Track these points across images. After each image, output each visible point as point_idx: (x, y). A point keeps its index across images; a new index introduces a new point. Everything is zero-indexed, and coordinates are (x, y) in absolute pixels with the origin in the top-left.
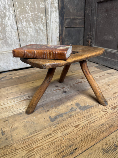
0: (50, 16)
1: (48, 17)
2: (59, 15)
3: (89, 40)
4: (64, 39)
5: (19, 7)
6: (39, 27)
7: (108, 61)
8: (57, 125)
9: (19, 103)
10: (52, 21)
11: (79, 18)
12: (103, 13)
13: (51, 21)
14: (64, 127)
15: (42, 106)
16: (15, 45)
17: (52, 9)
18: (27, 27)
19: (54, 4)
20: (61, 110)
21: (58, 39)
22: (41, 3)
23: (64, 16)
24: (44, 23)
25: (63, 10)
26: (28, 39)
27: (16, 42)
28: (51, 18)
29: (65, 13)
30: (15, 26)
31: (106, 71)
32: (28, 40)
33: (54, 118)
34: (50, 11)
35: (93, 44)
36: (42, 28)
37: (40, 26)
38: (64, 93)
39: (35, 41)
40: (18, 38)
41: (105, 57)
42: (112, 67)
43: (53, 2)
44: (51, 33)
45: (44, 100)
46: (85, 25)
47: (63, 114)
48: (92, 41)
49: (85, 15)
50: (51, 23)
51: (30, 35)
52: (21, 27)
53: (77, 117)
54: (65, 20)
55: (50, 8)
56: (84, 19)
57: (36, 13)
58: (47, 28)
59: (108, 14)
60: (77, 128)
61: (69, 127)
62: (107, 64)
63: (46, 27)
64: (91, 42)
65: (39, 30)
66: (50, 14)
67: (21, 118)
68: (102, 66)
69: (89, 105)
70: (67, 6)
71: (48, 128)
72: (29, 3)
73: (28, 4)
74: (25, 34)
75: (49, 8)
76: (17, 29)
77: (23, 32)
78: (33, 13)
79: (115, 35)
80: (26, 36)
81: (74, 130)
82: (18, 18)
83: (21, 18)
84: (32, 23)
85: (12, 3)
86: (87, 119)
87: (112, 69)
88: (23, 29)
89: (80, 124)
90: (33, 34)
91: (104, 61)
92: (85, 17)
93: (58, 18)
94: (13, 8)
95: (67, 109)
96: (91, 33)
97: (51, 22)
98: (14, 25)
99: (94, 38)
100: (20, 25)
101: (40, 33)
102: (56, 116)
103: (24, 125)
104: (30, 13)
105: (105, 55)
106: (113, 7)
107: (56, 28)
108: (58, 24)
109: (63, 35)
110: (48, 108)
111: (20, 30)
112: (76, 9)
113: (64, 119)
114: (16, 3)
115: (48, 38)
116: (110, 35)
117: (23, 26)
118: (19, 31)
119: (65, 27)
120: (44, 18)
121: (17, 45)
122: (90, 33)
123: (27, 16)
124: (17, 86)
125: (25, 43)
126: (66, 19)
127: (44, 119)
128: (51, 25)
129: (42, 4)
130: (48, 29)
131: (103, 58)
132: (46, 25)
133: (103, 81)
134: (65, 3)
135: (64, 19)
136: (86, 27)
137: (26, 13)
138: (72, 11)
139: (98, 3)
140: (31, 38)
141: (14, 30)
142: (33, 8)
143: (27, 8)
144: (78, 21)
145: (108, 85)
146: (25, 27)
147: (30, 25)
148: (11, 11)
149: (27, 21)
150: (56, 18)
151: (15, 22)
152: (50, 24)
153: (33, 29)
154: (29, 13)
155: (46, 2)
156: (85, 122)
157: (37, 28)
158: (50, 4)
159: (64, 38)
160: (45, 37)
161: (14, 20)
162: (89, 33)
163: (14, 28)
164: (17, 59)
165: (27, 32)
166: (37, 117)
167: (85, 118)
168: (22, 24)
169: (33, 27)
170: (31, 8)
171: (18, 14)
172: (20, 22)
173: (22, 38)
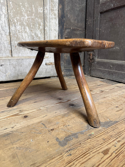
0: (49, 23)
1: (47, 24)
2: (59, 23)
3: (91, 53)
5: (13, 8)
6: (35, 34)
7: (115, 74)
8: (72, 152)
9: (5, 119)
10: (51, 29)
11: (80, 29)
12: (107, 22)
13: (50, 29)
14: (84, 154)
15: (43, 122)
16: (5, 51)
17: (52, 16)
18: (22, 32)
19: (53, 10)
20: (72, 127)
22: (39, 7)
23: (64, 24)
24: (41, 30)
25: (63, 18)
27: (7, 48)
28: (49, 26)
29: (65, 22)
30: (7, 28)
31: (115, 85)
33: (64, 139)
34: (48, 18)
35: (96, 57)
36: (39, 35)
37: (37, 33)
40: (10, 43)
41: (112, 70)
43: (52, 9)
45: (44, 115)
47: (77, 134)
49: (86, 26)
50: (49, 31)
52: (14, 31)
53: (101, 138)
55: (49, 15)
56: (85, 32)
57: (33, 17)
58: (45, 35)
59: (112, 23)
60: (108, 156)
61: (93, 154)
62: (114, 78)
63: (43, 34)
64: (93, 55)
65: (36, 37)
66: (48, 21)
67: (8, 142)
68: (108, 80)
69: (112, 120)
70: (67, 16)
71: (57, 158)
72: (26, 5)
73: (24, 6)
74: (18, 39)
75: (48, 13)
76: (9, 32)
77: (16, 36)
78: (30, 17)
79: (122, 45)
81: (103, 160)
82: (11, 20)
83: (15, 21)
84: (27, 28)
85: (6, 2)
86: (118, 140)
88: (17, 33)
89: (110, 148)
91: (109, 75)
92: (85, 29)
93: (58, 26)
94: (6, 7)
95: (82, 126)
97: (49, 29)
98: (6, 27)
100: (13, 28)
102: (67, 137)
103: (12, 155)
104: (26, 16)
105: (111, 67)
106: (118, 15)
107: (55, 37)
108: (58, 32)
110: (51, 125)
111: (12, 33)
112: (76, 20)
113: (80, 141)
114: (11, 3)
116: (116, 46)
117: (17, 30)
118: (11, 34)
119: (64, 37)
120: (42, 24)
121: (8, 51)
123: (22, 19)
124: (3, 98)
125: (18, 50)
126: (66, 29)
127: (48, 142)
128: (49, 33)
129: (40, 9)
131: (109, 71)
132: (44, 32)
133: (116, 93)
134: (65, 12)
135: (64, 28)
137: (22, 15)
138: (72, 21)
139: (101, 13)
141: (6, 33)
142: (30, 11)
143: (22, 10)
144: (78, 32)
146: (19, 31)
147: (26, 30)
148: (4, 11)
149: (22, 25)
150: (55, 26)
151: (8, 23)
152: (48, 31)
153: (29, 34)
155: (45, 8)
156: (115, 144)
157: (33, 34)
158: (49, 10)
161: (6, 21)
163: (5, 30)
164: (6, 68)
165: (21, 38)
166: (36, 139)
167: (113, 138)
168: (16, 27)
169: (29, 33)
170: (27, 10)
171: (11, 15)
172: (13, 25)
173: (15, 44)
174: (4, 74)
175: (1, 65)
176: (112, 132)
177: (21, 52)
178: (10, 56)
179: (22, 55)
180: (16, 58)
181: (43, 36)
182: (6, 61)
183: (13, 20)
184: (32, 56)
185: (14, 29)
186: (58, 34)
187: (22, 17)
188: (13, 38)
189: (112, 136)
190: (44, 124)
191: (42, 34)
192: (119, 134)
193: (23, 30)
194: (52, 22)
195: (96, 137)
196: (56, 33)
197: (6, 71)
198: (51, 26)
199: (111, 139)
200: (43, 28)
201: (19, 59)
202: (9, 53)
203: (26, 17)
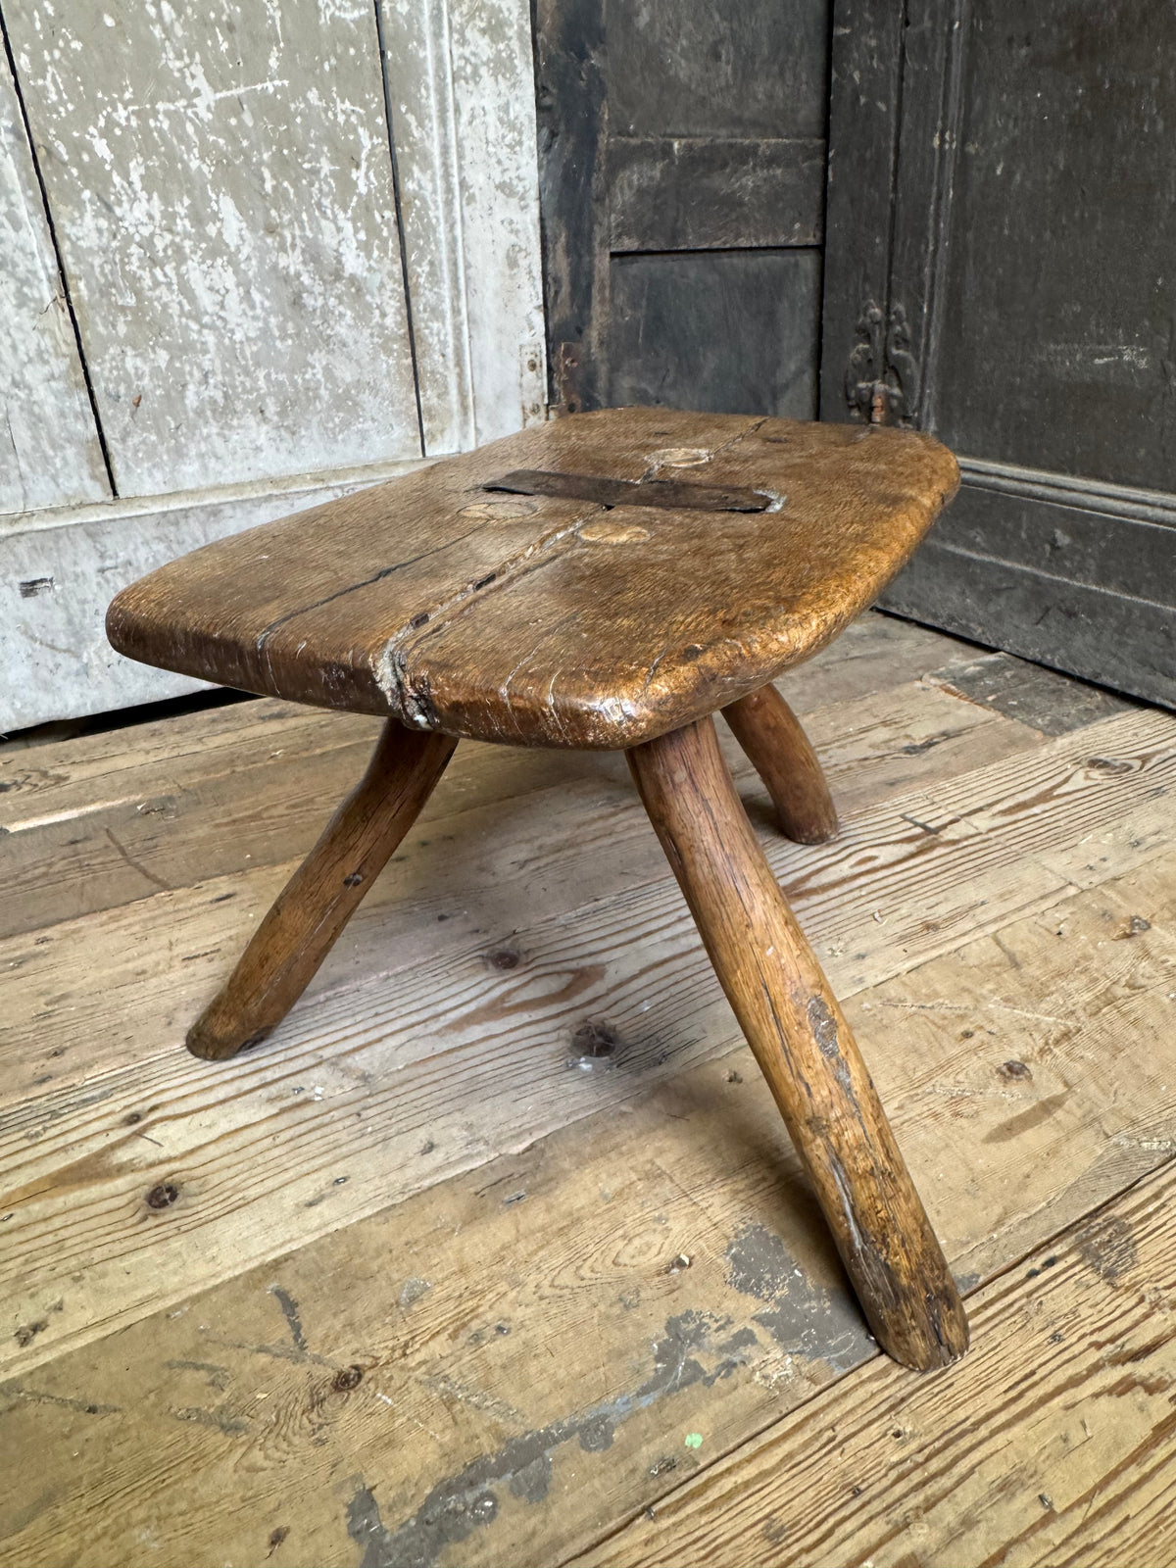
0: (443, 122)
1: (416, 134)
2: (540, 108)
3: (880, 386)
4: (602, 384)
5: (60, 16)
6: (313, 254)
7: (1092, 614)
10: (463, 184)
11: (767, 144)
12: (1041, 73)
13: (455, 180)
16: (46, 459)
17: (463, 42)
18: (178, 249)
21: (537, 384)
23: (593, 114)
24: (366, 208)
25: (583, 56)
26: (191, 388)
27: (55, 422)
28: (445, 150)
29: (602, 93)
30: (34, 235)
31: (1078, 736)
32: (191, 400)
33: (422, 1520)
34: (430, 66)
36: (353, 263)
37: (329, 239)
38: (585, 1067)
39: (272, 408)
40: (81, 376)
41: (1063, 579)
42: (1135, 692)
44: (456, 311)
45: (324, 1179)
46: (833, 226)
47: (547, 1440)
48: (903, 402)
49: (827, 109)
50: (449, 203)
51: (210, 338)
52: (105, 250)
53: (757, 1507)
54: (612, 173)
55: (437, 35)
56: (819, 162)
58: (412, 257)
59: (1094, 87)
62: (1083, 650)
63: (392, 244)
65: (318, 289)
66: (433, 102)
68: (1028, 672)
70: (625, 14)
74: (148, 326)
75: (427, 28)
76: (54, 272)
77: (131, 300)
78: (241, 90)
80: (163, 356)
82: (61, 149)
83: (101, 147)
84: (227, 206)
87: (1142, 703)
88: (133, 266)
90: (244, 328)
91: (1040, 620)
92: (826, 134)
93: (530, 141)
95: (616, 1338)
96: (900, 307)
97: (449, 190)
98: (17, 225)
99: (932, 361)
100: (83, 229)
101: (326, 313)
102: (447, 1488)
104: (200, 83)
105: (1055, 547)
107: (512, 263)
108: (534, 210)
109: (593, 335)
110: (349, 1323)
111: (88, 276)
112: (726, 50)
115: (425, 364)
116: (1121, 333)
117: (128, 240)
118: (81, 290)
119: (605, 242)
120: (370, 142)
121: (71, 452)
122: (888, 311)
123: (166, 125)
125: (159, 433)
126: (621, 159)
128: (451, 228)
130: (421, 271)
131: (1036, 580)
132: (399, 222)
135: (601, 158)
136: (836, 251)
138: (683, 69)
140: (225, 372)
141: (25, 282)
142: (230, 28)
143: (157, 32)
144: (749, 182)
145: (1128, 936)
146: (147, 244)
147: (212, 230)
149: (167, 180)
150: (504, 153)
151: (27, 185)
152: (437, 214)
153: (252, 269)
154: (192, 85)
157: (292, 262)
159: (603, 370)
160: (392, 364)
161: (10, 169)
162: (877, 311)
163: (18, 257)
164: (75, 607)
165: (174, 310)
166: (183, 1505)
167: (863, 1516)
168: (118, 211)
169: (246, 251)
170: (204, 22)
171: (54, 97)
172: (87, 194)
173: (126, 379)
174: (60, 658)
175: (29, 589)
176: (874, 1431)
177: (193, 452)
178: (98, 492)
179: (205, 467)
180: (157, 509)
181: (387, 265)
182: (64, 542)
183: (78, 147)
184: (295, 466)
185: (99, 231)
186: (542, 219)
187: (161, 106)
188: (101, 329)
189: (857, 1492)
190: (289, 1305)
191: (383, 249)
192: (935, 1465)
193: (187, 235)
194: (466, 106)
195: (713, 1494)
196: (517, 216)
197: (75, 634)
198: (461, 157)
199: (849, 1526)
200: (389, 179)
201: (186, 513)
202: (85, 472)
203: (197, 93)
